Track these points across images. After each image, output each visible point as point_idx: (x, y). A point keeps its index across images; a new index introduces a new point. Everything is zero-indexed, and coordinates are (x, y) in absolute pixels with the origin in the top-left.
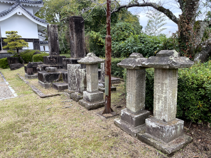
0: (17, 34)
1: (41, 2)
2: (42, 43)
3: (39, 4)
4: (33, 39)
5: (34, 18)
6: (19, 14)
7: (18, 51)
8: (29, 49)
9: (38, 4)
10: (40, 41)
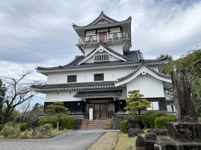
0: (139, 92)
1: (166, 59)
2: (169, 102)
3: (165, 60)
4: (158, 98)
5: (159, 75)
6: (144, 74)
7: (139, 112)
8: (154, 109)
9: (163, 61)
10: (167, 100)
